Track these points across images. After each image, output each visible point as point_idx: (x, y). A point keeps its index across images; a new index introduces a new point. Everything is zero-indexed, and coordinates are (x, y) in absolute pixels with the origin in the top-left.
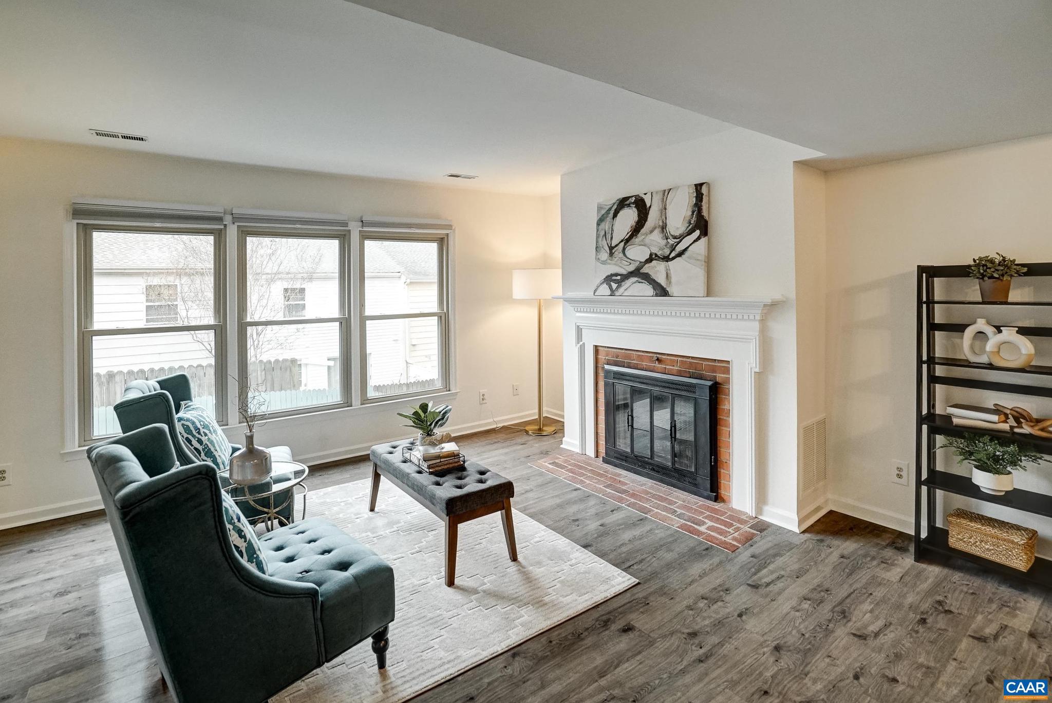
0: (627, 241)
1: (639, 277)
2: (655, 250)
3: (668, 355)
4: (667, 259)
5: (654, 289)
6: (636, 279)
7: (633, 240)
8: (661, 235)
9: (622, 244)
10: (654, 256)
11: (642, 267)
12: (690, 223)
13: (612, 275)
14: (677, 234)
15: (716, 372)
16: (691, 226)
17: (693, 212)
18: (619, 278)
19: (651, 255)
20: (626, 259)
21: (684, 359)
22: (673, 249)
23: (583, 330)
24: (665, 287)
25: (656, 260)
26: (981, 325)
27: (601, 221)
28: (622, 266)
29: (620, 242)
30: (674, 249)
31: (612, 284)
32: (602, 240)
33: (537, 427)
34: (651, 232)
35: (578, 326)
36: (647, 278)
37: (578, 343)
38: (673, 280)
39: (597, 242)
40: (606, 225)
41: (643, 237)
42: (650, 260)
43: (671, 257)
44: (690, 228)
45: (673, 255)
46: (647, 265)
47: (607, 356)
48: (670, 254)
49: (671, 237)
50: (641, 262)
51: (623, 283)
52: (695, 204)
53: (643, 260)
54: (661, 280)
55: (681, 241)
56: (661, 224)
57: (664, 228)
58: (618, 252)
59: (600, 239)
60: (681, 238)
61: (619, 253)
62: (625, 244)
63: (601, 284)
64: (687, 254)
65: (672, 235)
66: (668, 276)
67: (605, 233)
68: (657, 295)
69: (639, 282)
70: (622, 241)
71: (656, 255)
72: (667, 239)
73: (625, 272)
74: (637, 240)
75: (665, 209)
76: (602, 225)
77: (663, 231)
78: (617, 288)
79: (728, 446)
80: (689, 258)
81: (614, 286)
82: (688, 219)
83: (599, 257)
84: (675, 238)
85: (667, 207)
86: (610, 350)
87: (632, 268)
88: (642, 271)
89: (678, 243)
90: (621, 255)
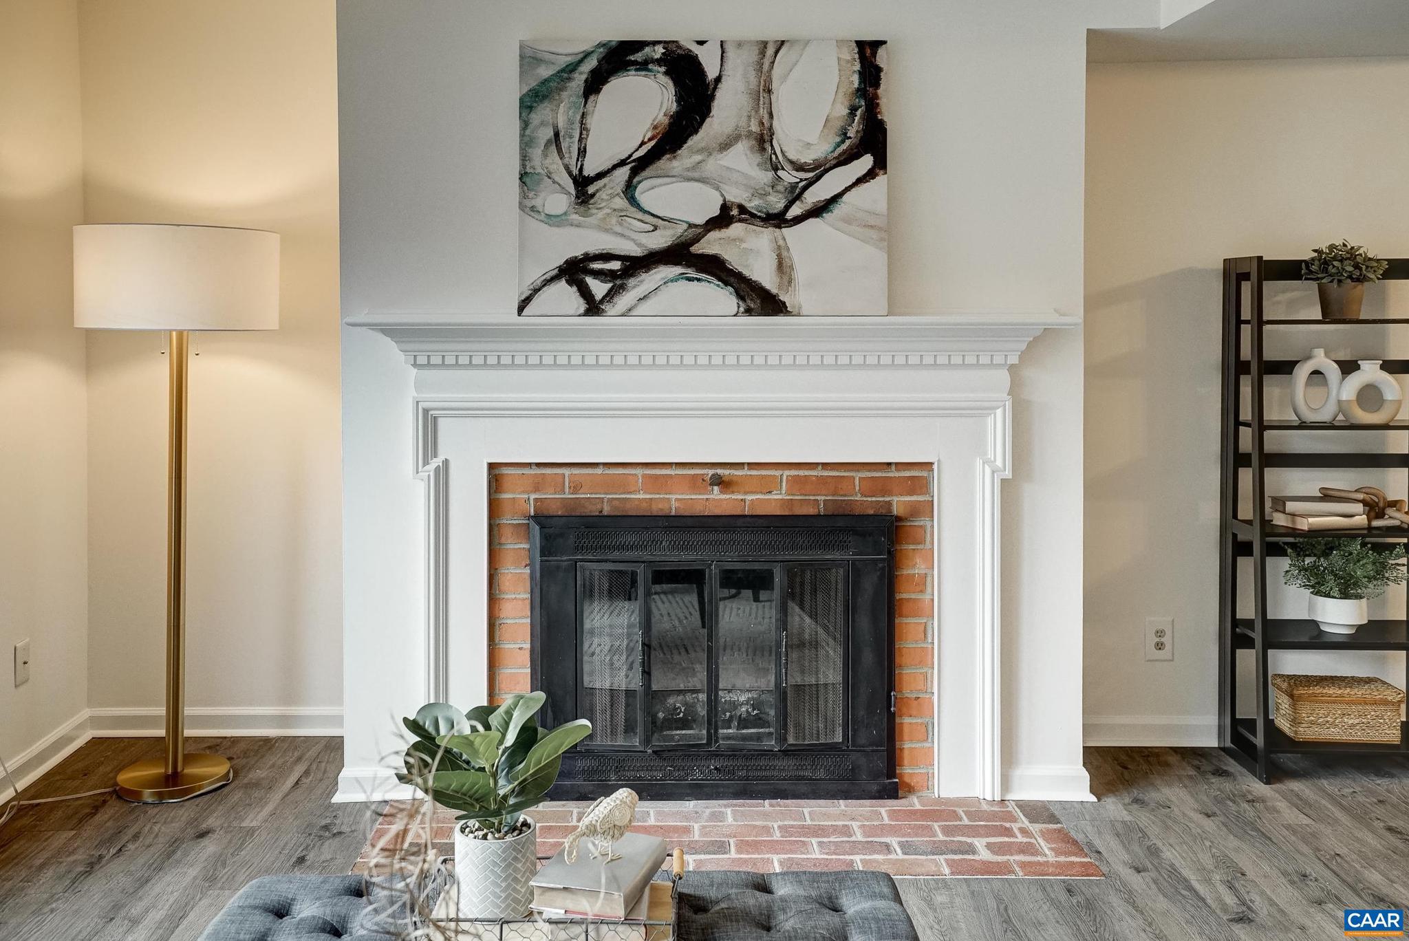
0: (641, 165)
1: (688, 266)
2: (736, 195)
3: (752, 465)
4: (777, 220)
5: (741, 297)
6: (678, 270)
7: (664, 163)
8: (757, 158)
9: (624, 173)
10: (735, 212)
11: (697, 239)
12: (845, 136)
13: (589, 258)
14: (807, 158)
15: (890, 493)
16: (848, 142)
17: (853, 110)
18: (615, 265)
19: (725, 207)
20: (640, 215)
21: (802, 473)
22: (795, 194)
23: (441, 422)
24: (774, 291)
25: (741, 221)
26: (1321, 360)
27: (532, 100)
28: (627, 233)
29: (615, 167)
30: (798, 197)
31: (591, 281)
32: (545, 155)
33: (157, 771)
34: (725, 146)
35: (426, 411)
36: (715, 268)
37: (426, 463)
38: (801, 273)
39: (524, 158)
40: (561, 112)
41: (698, 158)
42: (723, 219)
43: (790, 214)
44: (844, 147)
45: (795, 211)
46: (714, 235)
47: (536, 490)
48: (787, 208)
49: (787, 166)
50: (691, 226)
51: (632, 282)
52: (858, 90)
53: (701, 220)
54: (763, 273)
55: (818, 178)
56: (755, 128)
57: (764, 140)
58: (609, 192)
59: (536, 152)
60: (820, 169)
61: (612, 196)
62: (635, 172)
63: (547, 282)
64: (839, 210)
65: (791, 162)
66: (783, 267)
67: (557, 135)
68: (749, 312)
69: (690, 279)
70: (622, 163)
71: (742, 209)
72: (776, 169)
73: (636, 251)
74: (675, 163)
75: (769, 91)
76: (543, 113)
77: (763, 150)
78: (610, 296)
79: (924, 657)
80: (848, 220)
81: (599, 288)
82: (839, 124)
83: (538, 202)
84: (800, 168)
85: (774, 86)
86: (548, 471)
87: (660, 240)
88: (697, 249)
89: (811, 183)
90: (620, 202)
